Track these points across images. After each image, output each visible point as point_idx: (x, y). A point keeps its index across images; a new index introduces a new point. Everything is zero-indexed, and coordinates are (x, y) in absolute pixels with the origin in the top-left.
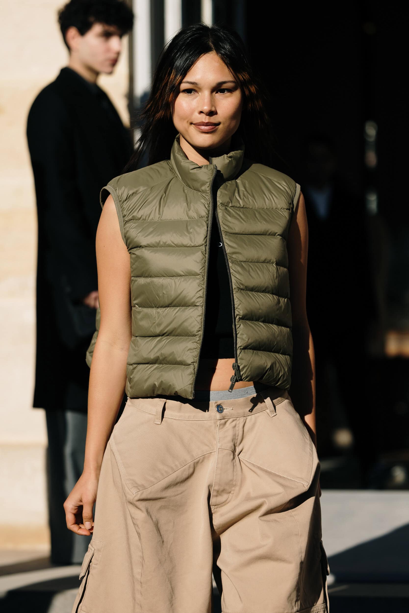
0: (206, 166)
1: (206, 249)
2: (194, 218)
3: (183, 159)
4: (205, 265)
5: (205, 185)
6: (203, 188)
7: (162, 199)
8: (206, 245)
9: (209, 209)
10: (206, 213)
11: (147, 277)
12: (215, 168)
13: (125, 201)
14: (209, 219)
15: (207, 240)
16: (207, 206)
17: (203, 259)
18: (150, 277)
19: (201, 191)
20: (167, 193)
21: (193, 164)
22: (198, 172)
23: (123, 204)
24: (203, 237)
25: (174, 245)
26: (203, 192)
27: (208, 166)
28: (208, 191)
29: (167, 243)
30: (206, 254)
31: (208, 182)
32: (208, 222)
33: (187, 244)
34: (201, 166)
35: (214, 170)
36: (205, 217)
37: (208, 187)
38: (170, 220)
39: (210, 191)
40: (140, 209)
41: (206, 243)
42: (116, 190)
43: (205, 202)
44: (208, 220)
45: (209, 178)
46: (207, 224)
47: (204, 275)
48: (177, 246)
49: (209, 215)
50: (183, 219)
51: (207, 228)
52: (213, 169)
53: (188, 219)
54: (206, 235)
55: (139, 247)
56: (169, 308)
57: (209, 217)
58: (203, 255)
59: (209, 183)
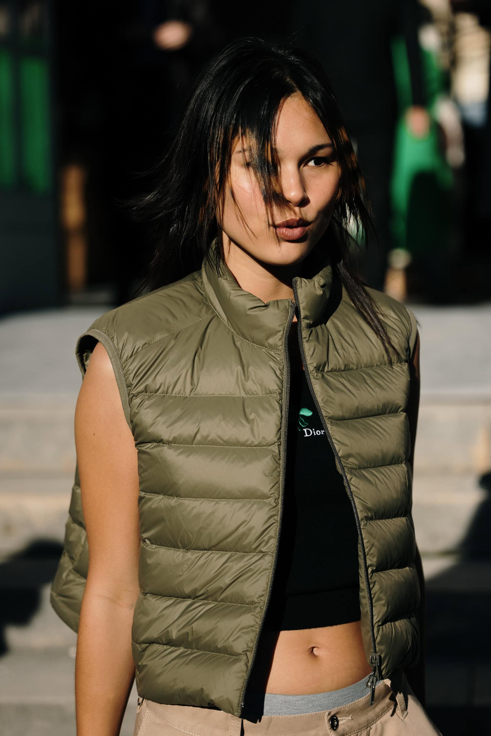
0: (276, 303)
1: (280, 451)
2: (255, 393)
3: (234, 288)
4: (279, 480)
5: (275, 335)
6: (271, 341)
7: (196, 358)
8: (279, 443)
9: (283, 378)
10: (278, 386)
11: (171, 495)
12: (291, 306)
13: (130, 357)
14: (283, 397)
15: (281, 434)
16: (278, 373)
17: (275, 469)
18: (177, 496)
19: (267, 345)
20: (203, 347)
21: (254, 298)
22: (261, 313)
23: (126, 363)
24: (274, 430)
25: (222, 442)
26: (272, 347)
27: (279, 303)
28: (281, 347)
29: (209, 438)
30: (279, 459)
31: (280, 331)
32: (282, 403)
33: (247, 441)
34: (268, 304)
35: (290, 310)
36: (275, 392)
37: (280, 339)
38: (212, 395)
39: (283, 346)
40: (158, 374)
41: (279, 440)
42: (113, 337)
43: (276, 367)
44: (282, 399)
45: (281, 323)
46: (280, 406)
47: (278, 498)
48: (227, 443)
49: (283, 389)
50: (235, 395)
51: (281, 412)
52: (288, 308)
53: (243, 394)
54: (280, 426)
55: (160, 441)
56: (210, 552)
57: (282, 392)
58: (275, 462)
59: (281, 333)
